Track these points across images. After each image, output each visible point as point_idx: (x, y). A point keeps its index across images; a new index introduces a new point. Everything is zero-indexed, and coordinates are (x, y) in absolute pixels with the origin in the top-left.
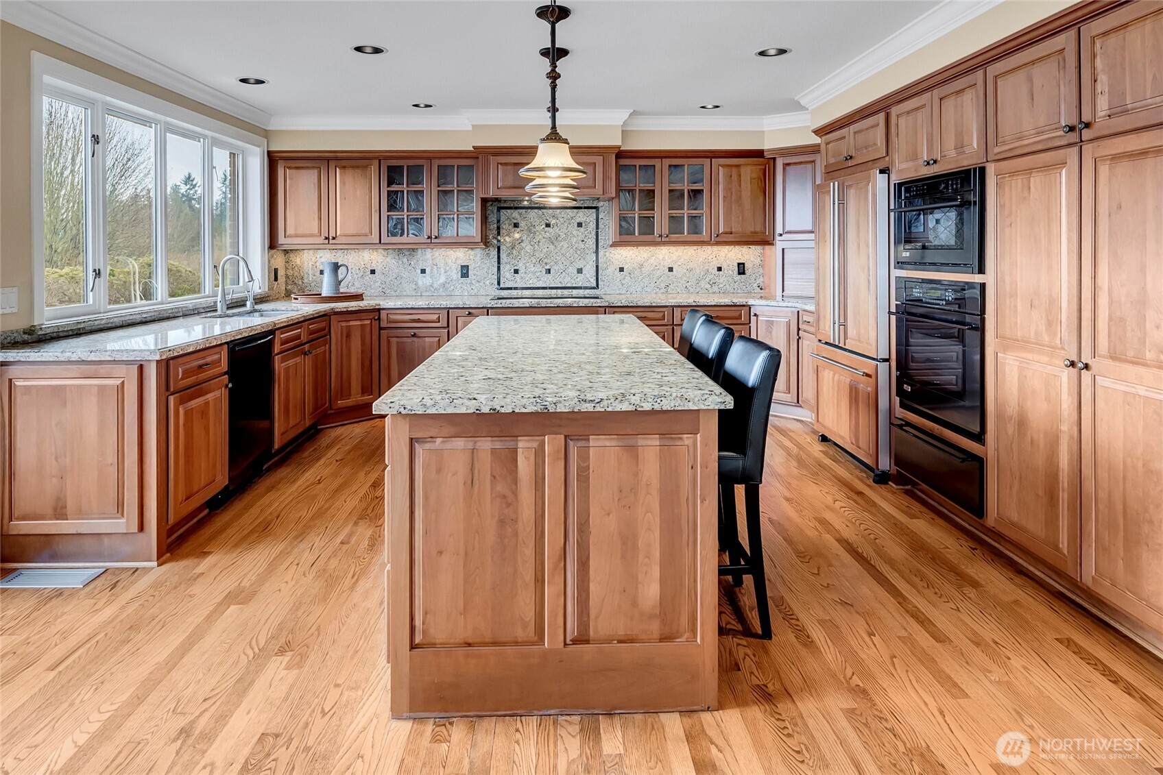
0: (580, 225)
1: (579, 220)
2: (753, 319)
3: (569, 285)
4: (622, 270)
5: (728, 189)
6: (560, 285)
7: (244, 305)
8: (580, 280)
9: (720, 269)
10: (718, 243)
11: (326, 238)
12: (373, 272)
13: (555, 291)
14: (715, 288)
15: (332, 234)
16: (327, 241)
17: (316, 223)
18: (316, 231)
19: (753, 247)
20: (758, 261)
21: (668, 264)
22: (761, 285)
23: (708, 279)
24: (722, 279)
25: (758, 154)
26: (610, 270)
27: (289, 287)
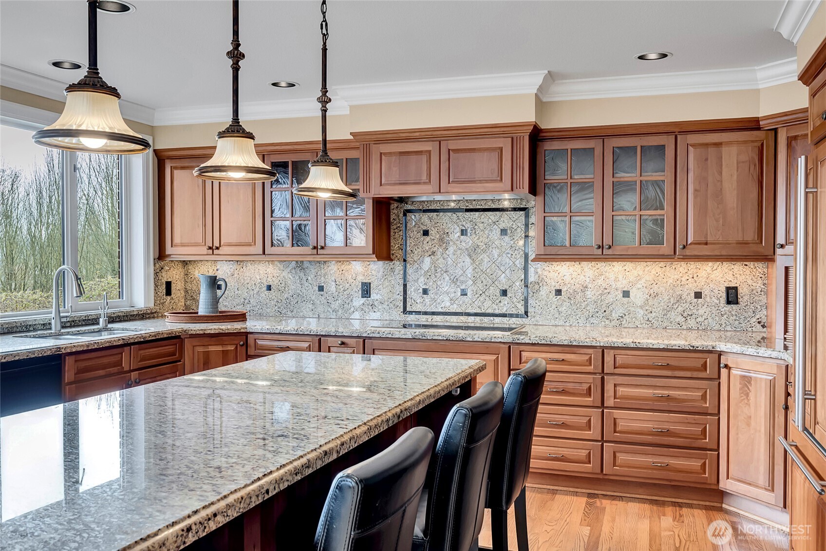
0: (504, 232)
1: (502, 225)
2: (724, 372)
3: (490, 311)
4: (559, 292)
5: (702, 180)
6: (479, 311)
7: (98, 324)
8: (505, 306)
9: (698, 295)
10: (686, 258)
11: (210, 248)
12: (269, 288)
13: (472, 318)
14: (692, 323)
15: (216, 244)
16: (211, 251)
17: (200, 230)
18: (200, 240)
19: (751, 264)
20: (759, 285)
21: (623, 285)
22: (764, 320)
23: (680, 309)
24: (702, 310)
25: (752, 125)
26: (544, 291)
27: (188, 303)
